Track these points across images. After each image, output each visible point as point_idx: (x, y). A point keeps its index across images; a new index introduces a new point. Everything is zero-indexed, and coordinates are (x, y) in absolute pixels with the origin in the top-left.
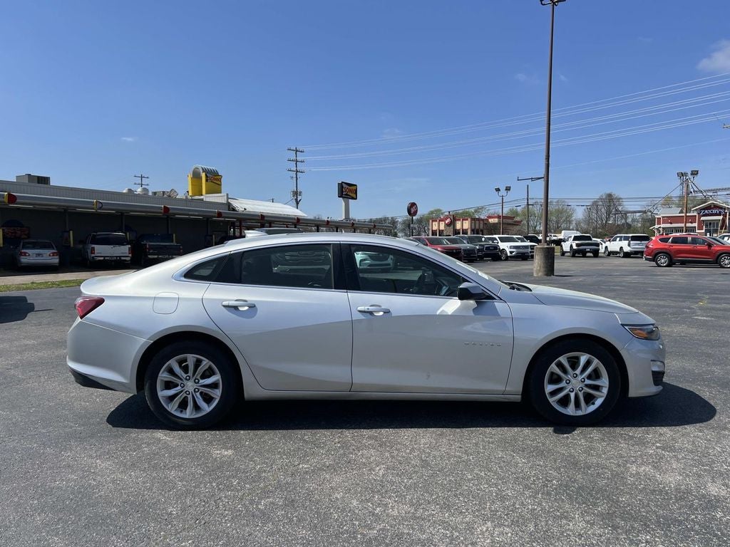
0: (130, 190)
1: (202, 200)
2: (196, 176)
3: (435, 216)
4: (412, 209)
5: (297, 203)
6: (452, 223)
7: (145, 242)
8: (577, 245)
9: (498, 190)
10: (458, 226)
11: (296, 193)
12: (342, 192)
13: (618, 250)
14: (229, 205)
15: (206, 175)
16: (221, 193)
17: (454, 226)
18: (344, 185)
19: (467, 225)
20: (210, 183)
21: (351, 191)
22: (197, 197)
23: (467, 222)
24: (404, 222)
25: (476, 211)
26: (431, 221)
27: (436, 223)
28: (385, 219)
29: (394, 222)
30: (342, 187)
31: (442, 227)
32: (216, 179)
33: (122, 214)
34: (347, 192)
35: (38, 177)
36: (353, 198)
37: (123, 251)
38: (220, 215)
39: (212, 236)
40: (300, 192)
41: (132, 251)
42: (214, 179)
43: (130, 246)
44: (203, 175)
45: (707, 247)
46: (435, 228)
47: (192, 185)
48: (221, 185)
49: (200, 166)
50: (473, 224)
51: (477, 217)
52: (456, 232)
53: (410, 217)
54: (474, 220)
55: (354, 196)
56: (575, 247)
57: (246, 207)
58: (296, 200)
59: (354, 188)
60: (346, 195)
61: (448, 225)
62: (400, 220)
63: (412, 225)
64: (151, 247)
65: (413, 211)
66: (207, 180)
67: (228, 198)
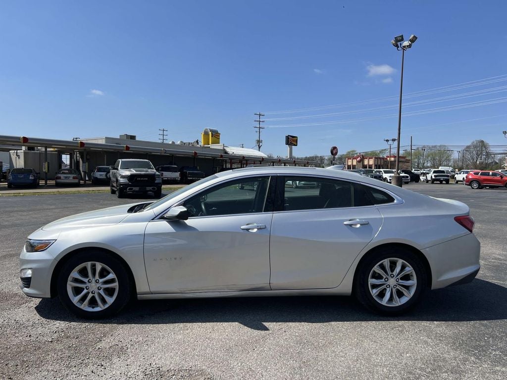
0: (173, 142)
1: (209, 147)
2: (206, 133)
3: (350, 156)
4: (334, 151)
5: (259, 147)
6: (362, 161)
7: (185, 171)
8: (435, 176)
9: (387, 141)
10: (366, 162)
11: (259, 141)
12: (288, 141)
13: (462, 180)
14: (224, 150)
15: (212, 133)
16: (219, 143)
17: (363, 163)
18: (290, 137)
19: (372, 162)
20: (213, 138)
21: (294, 141)
22: (206, 146)
23: (372, 160)
24: (329, 159)
25: (380, 152)
26: (347, 159)
27: (351, 160)
28: (316, 157)
29: (322, 159)
30: (288, 138)
31: (355, 163)
32: (217, 136)
33: (173, 155)
34: (291, 141)
35: (131, 136)
36: (295, 145)
37: (176, 175)
38: (222, 156)
39: (216, 168)
40: (262, 141)
41: (181, 175)
42: (216, 135)
43: (179, 173)
44: (210, 133)
45: (500, 178)
46: (350, 163)
47: (204, 139)
48: (219, 139)
49: (208, 128)
50: (376, 162)
51: (381, 156)
52: (365, 167)
53: (333, 156)
54: (377, 158)
55: (295, 144)
56: (433, 177)
57: (233, 151)
58: (259, 145)
59: (295, 139)
60: (291, 143)
61: (359, 162)
62: (326, 158)
63: (333, 162)
64: (189, 173)
65: (334, 152)
66: (212, 136)
67: (224, 146)
